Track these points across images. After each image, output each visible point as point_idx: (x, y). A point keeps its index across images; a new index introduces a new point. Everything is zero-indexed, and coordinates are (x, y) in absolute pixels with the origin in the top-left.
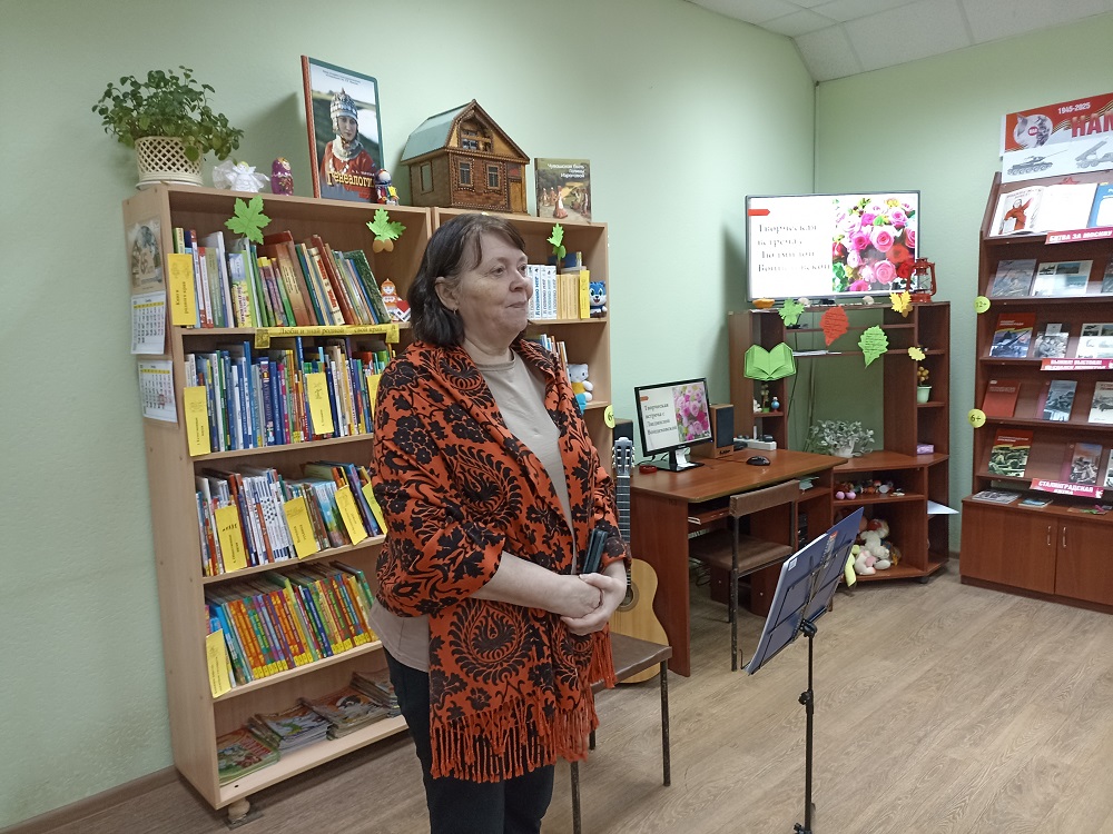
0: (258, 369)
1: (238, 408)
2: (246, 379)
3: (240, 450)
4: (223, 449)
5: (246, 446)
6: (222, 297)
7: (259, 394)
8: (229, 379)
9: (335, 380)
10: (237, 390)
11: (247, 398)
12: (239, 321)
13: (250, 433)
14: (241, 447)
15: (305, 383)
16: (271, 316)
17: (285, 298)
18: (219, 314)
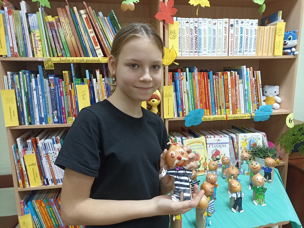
0: (47, 81)
1: (36, 102)
2: (39, 87)
3: (37, 125)
4: (27, 124)
5: (41, 123)
6: (24, 39)
7: (48, 95)
8: (29, 86)
9: (95, 90)
10: (35, 92)
11: (41, 97)
12: (35, 53)
13: (43, 116)
14: (38, 124)
15: (75, 90)
16: (54, 50)
17: (63, 40)
18: (22, 49)
